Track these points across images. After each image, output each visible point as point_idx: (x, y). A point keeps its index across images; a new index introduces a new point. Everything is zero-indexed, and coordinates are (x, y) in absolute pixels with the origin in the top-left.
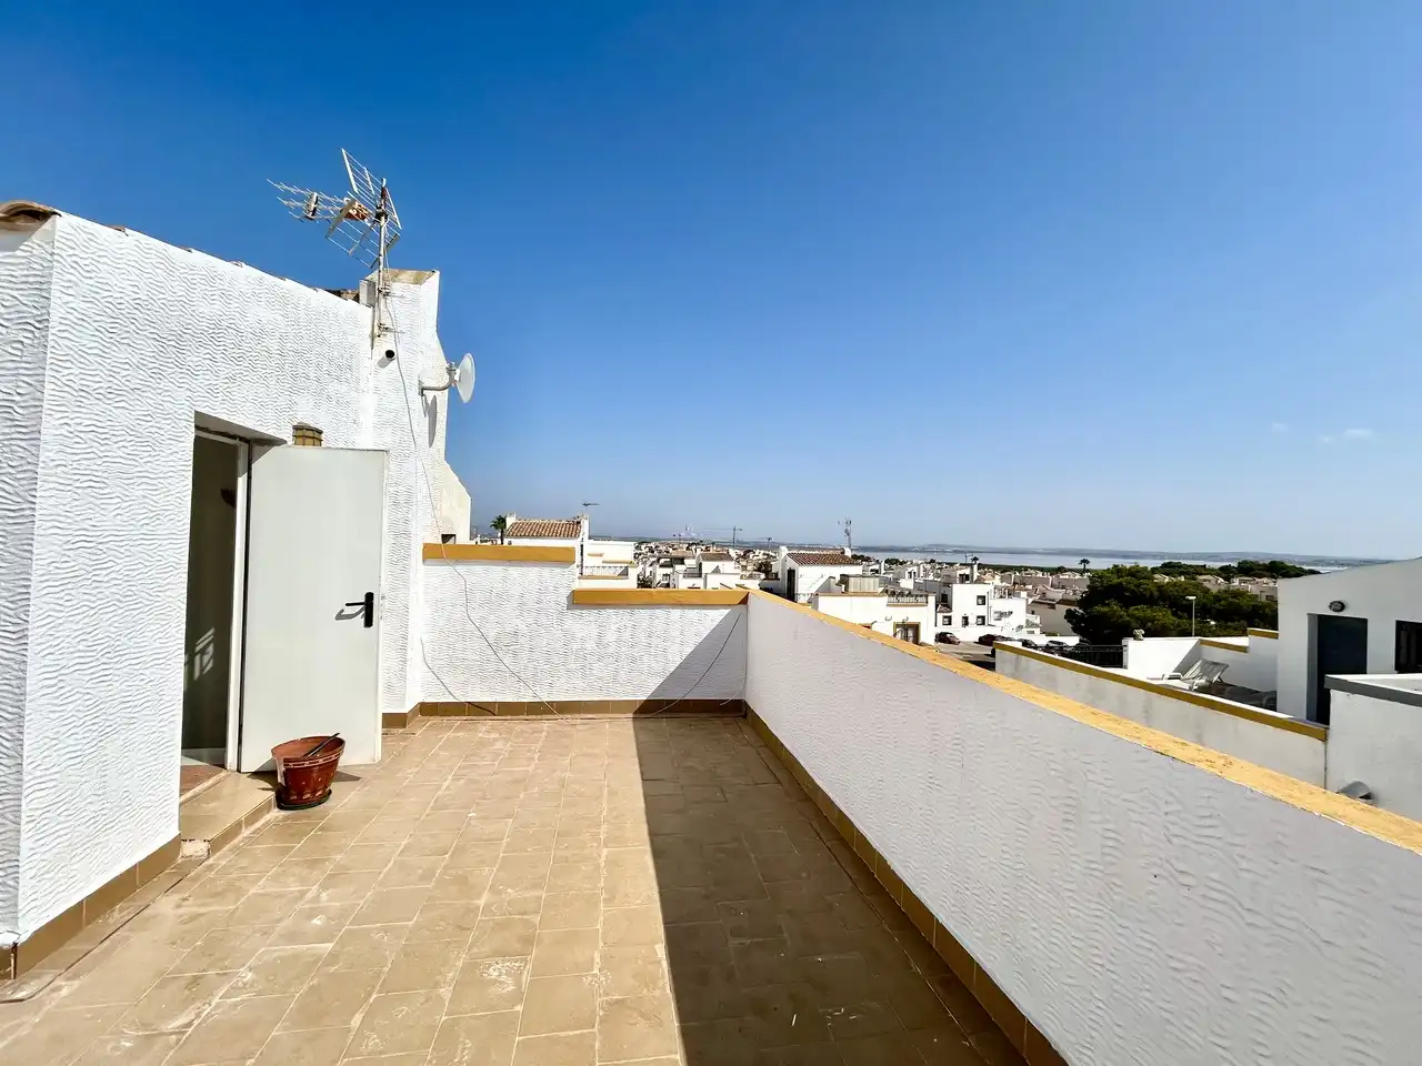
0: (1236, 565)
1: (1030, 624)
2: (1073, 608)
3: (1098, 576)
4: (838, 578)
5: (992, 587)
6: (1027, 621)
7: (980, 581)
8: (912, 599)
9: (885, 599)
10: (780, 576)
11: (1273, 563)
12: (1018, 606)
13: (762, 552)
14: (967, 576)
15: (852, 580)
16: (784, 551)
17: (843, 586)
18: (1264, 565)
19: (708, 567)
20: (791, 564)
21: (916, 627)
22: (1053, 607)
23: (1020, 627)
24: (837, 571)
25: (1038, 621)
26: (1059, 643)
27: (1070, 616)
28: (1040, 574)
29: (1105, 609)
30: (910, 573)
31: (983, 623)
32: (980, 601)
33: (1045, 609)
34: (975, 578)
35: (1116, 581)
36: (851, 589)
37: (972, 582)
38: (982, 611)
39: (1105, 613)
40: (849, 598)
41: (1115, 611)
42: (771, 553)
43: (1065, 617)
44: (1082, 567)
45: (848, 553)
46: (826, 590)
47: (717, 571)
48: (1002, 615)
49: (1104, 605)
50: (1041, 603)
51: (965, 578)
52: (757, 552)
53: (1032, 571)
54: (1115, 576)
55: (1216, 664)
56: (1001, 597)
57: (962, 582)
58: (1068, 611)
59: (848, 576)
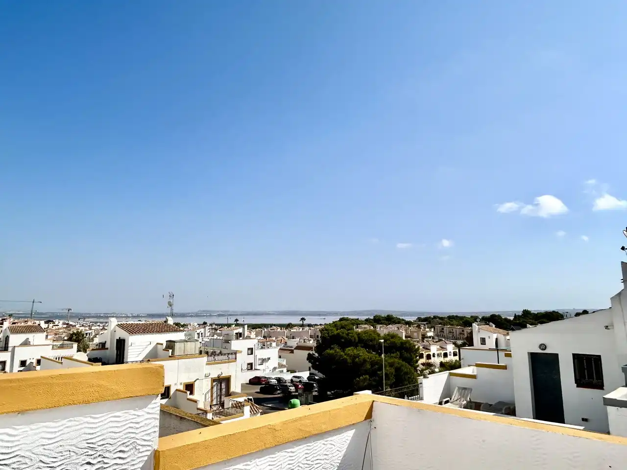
0: (372, 318)
1: (281, 366)
2: (311, 352)
3: (325, 330)
4: (165, 345)
5: (256, 341)
6: (279, 364)
7: (249, 338)
8: (225, 357)
9: (205, 359)
10: (108, 345)
12: (272, 353)
13: (61, 322)
14: (240, 334)
15: (177, 345)
16: (114, 322)
17: (171, 351)
18: (385, 317)
19: (15, 340)
20: (121, 334)
21: (227, 380)
22: (292, 352)
23: (275, 369)
24: (163, 338)
25: (284, 363)
26: (299, 377)
27: (310, 358)
28: (279, 330)
29: (332, 352)
30: (198, 334)
31: (252, 369)
32: (250, 352)
33: (287, 354)
34: (246, 335)
35: (336, 332)
36: (177, 353)
37: (244, 338)
38: (250, 359)
39: (332, 354)
40: (176, 361)
41: (338, 352)
42: (71, 323)
43: (307, 360)
44: (301, 322)
45: (171, 321)
46: (153, 356)
47: (26, 343)
48: (263, 361)
49: (331, 349)
50: (286, 350)
51: (239, 336)
52: (56, 323)
53: (275, 327)
54: (335, 329)
55: (465, 389)
56: (262, 348)
57: (237, 338)
58: (309, 354)
59: (174, 342)
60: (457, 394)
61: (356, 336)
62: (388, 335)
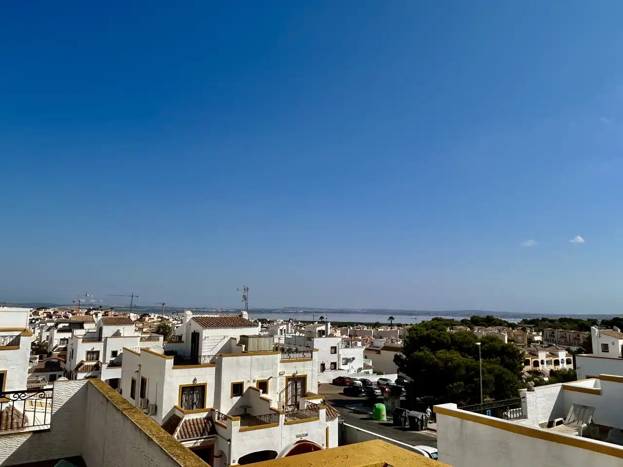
0: (469, 319)
1: (366, 367)
2: (398, 354)
3: (413, 329)
4: (238, 340)
5: (340, 339)
6: (364, 364)
7: (332, 336)
8: (301, 355)
9: (279, 356)
10: (183, 339)
11: (488, 317)
12: (357, 352)
13: (157, 315)
14: (323, 332)
15: (251, 340)
16: (189, 315)
17: (244, 346)
18: (483, 318)
19: (108, 331)
20: (196, 327)
21: (303, 379)
22: (379, 352)
23: (360, 369)
24: (236, 333)
25: (371, 364)
27: (397, 359)
28: (365, 329)
29: (421, 354)
30: (281, 330)
31: (335, 368)
32: (333, 350)
33: (373, 354)
34: (329, 333)
35: (426, 333)
36: (250, 348)
37: (327, 336)
38: (334, 358)
39: (422, 356)
40: (249, 357)
41: (428, 355)
42: (164, 317)
43: (394, 361)
44: (390, 322)
45: (246, 316)
46: (228, 350)
47: (117, 335)
48: (347, 361)
49: (420, 351)
50: (372, 350)
51: (322, 333)
52: (152, 316)
53: (361, 326)
54: (424, 329)
55: (585, 407)
56: (346, 347)
57: (320, 336)
58: (396, 356)
59: (247, 337)
60: (573, 416)
61: (449, 338)
62: (486, 337)
